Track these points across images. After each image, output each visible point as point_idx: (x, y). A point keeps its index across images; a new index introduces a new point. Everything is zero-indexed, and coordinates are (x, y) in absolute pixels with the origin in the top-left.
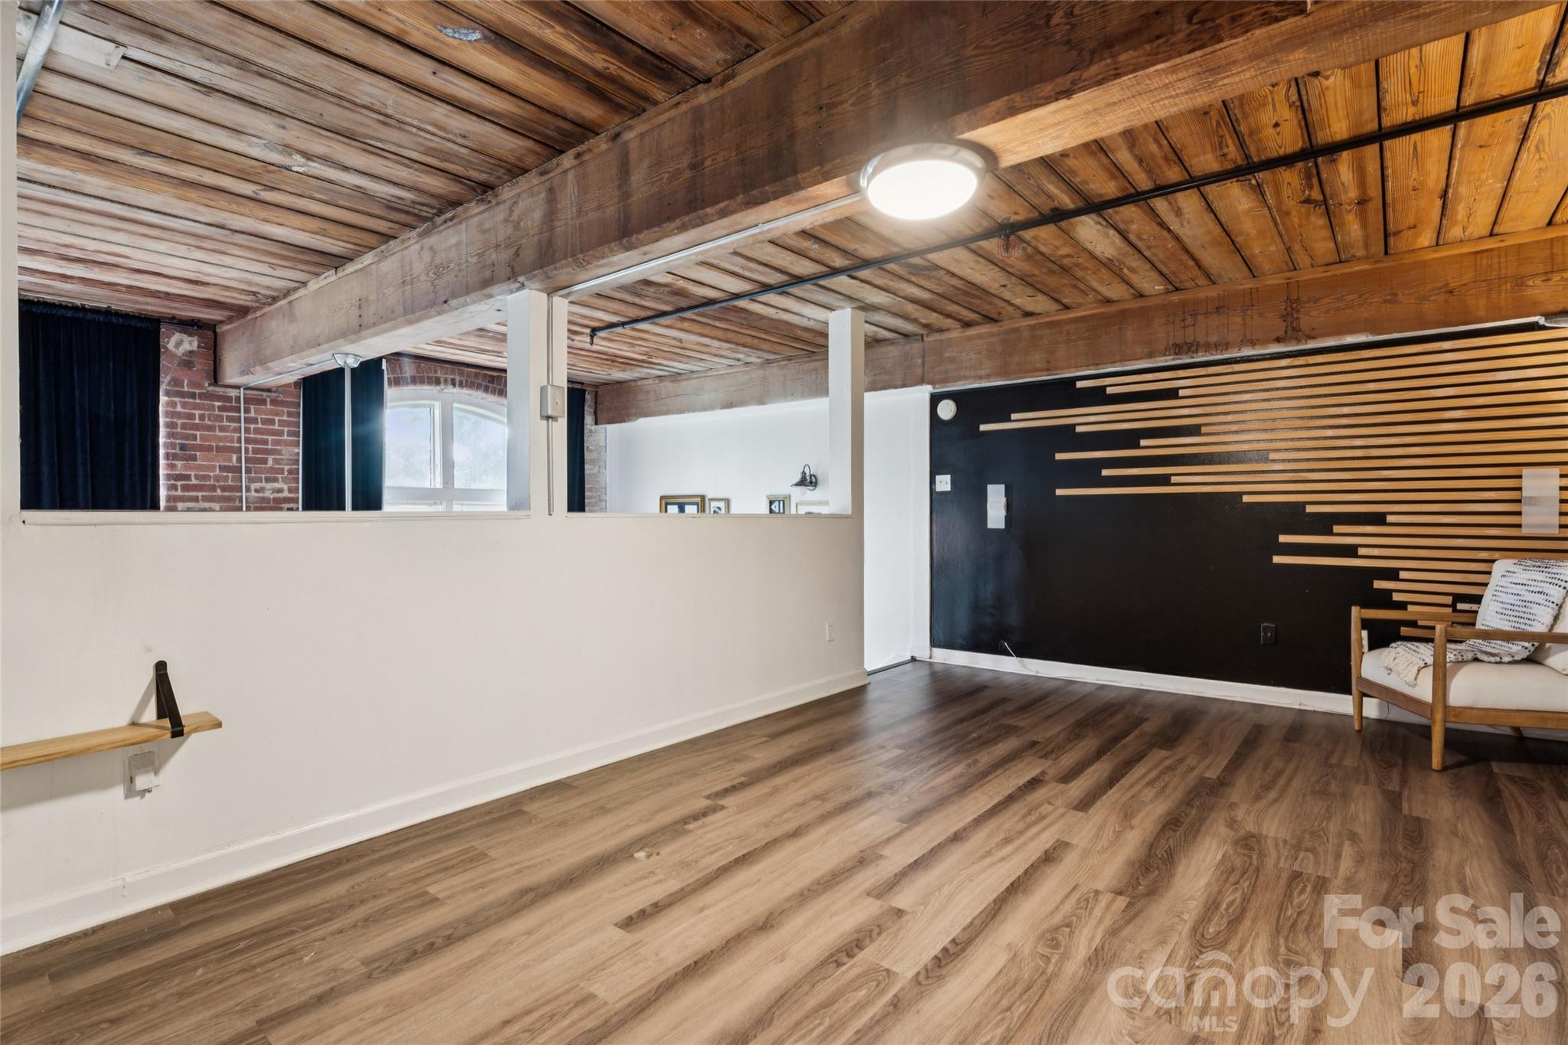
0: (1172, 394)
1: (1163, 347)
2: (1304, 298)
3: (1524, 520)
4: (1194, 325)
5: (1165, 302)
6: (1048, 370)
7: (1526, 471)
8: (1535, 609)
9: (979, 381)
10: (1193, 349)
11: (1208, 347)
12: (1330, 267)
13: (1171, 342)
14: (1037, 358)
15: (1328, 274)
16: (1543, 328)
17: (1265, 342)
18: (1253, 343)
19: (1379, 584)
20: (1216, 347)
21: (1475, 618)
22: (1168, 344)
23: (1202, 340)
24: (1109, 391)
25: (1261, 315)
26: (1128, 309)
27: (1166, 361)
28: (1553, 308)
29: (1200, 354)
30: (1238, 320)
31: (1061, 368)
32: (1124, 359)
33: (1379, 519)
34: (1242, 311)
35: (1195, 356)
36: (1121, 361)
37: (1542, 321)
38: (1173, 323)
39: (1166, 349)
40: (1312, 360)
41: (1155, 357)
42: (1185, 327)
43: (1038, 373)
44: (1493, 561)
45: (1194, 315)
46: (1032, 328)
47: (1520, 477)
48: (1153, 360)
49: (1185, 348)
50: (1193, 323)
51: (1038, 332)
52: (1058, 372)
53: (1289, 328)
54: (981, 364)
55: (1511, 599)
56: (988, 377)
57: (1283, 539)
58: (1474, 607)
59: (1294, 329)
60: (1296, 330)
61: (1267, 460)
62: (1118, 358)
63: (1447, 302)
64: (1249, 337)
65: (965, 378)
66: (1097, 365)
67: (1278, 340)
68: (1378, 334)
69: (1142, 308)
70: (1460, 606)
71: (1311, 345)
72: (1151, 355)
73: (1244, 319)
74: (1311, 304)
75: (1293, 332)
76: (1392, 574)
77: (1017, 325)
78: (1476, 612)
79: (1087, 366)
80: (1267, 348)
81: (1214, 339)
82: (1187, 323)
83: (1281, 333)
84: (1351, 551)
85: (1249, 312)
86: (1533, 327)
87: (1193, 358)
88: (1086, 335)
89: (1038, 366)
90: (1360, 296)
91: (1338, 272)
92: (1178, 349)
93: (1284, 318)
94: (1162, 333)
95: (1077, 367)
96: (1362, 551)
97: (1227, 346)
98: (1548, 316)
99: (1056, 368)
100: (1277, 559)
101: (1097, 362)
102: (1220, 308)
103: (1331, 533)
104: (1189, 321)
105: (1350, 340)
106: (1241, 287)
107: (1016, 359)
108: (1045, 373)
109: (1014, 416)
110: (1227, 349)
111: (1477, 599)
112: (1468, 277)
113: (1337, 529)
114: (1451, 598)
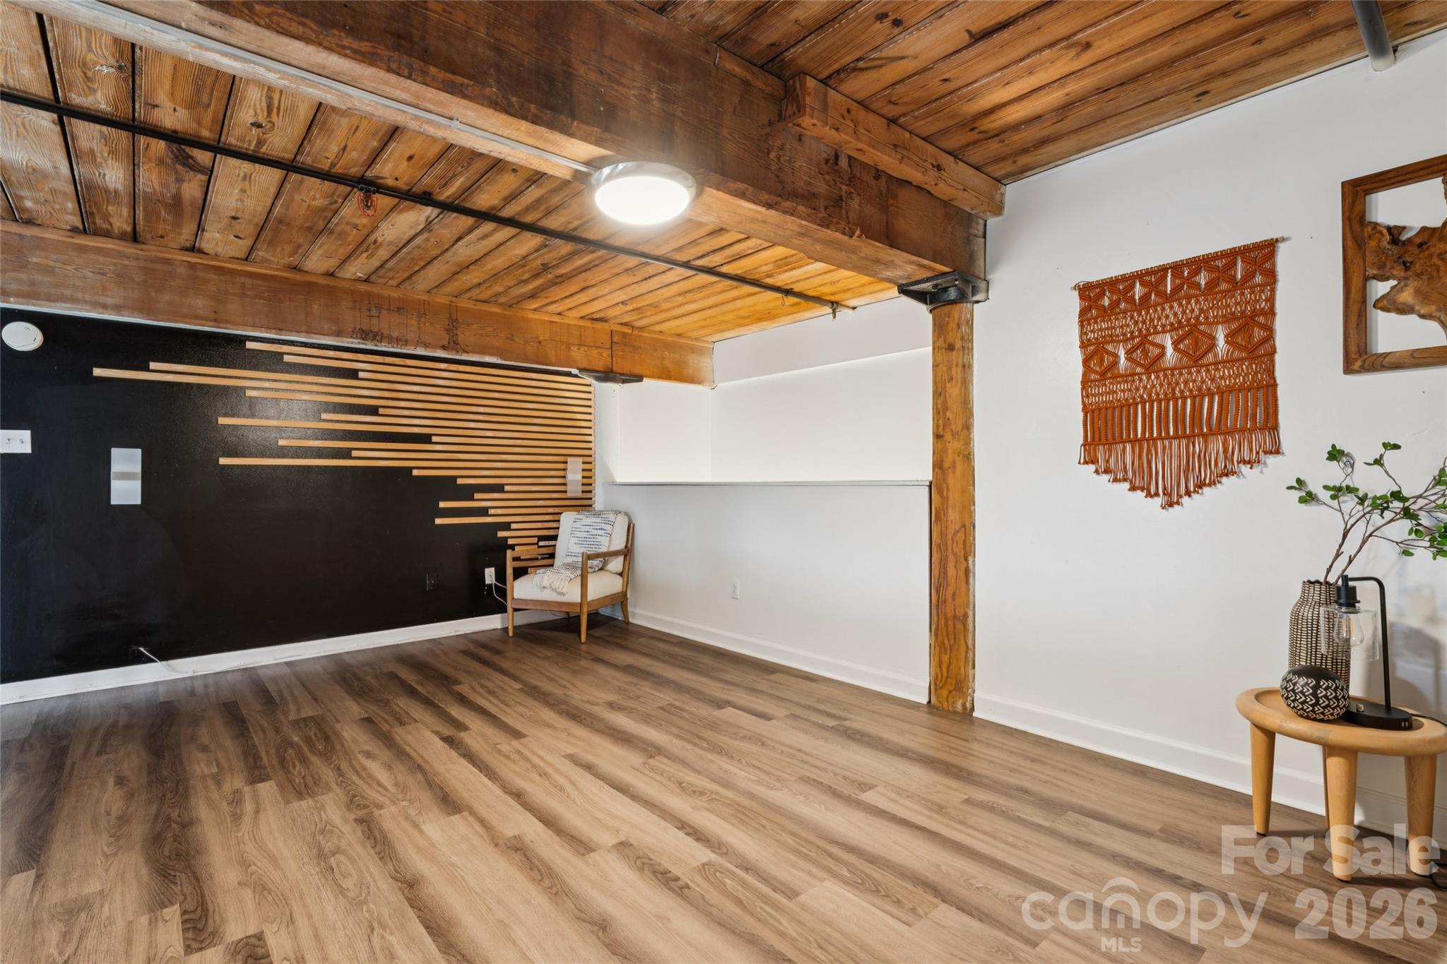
0: (353, 374)
1: (350, 330)
2: (461, 321)
3: (569, 488)
4: (378, 317)
5: (353, 288)
6: (216, 320)
7: (569, 459)
8: (599, 539)
9: (101, 310)
10: (378, 338)
11: (390, 340)
12: (478, 303)
13: (358, 327)
14: (200, 303)
15: (476, 307)
16: (576, 376)
17: (435, 347)
18: (426, 346)
19: (501, 534)
20: (398, 341)
21: (555, 549)
22: (355, 328)
23: (386, 332)
24: (287, 358)
25: (432, 324)
26: (316, 283)
27: (352, 343)
28: (582, 366)
29: (383, 344)
30: (415, 323)
31: (235, 324)
32: (309, 332)
33: (499, 488)
34: (418, 317)
35: (379, 344)
36: (307, 332)
37: (575, 371)
38: (360, 309)
39: (353, 332)
40: (461, 368)
41: (342, 337)
42: (370, 316)
43: (198, 322)
44: (561, 514)
45: (379, 308)
46: (192, 266)
47: (566, 463)
48: (339, 339)
49: (371, 336)
50: (377, 315)
51: (201, 274)
52: (228, 326)
53: (451, 341)
54: (104, 288)
55: (584, 535)
56: (118, 308)
57: (442, 505)
58: (552, 543)
59: (454, 342)
60: (456, 343)
61: (430, 442)
62: (304, 328)
63: (538, 347)
64: (423, 339)
65: (73, 300)
66: (280, 330)
67: (444, 348)
68: (505, 360)
69: (328, 286)
70: (541, 543)
71: (464, 357)
72: (339, 334)
73: (419, 324)
74: (464, 326)
75: (453, 345)
76: (506, 526)
77: (169, 256)
78: (555, 546)
79: (268, 328)
80: (435, 352)
81: (395, 334)
82: (372, 313)
83: (446, 343)
84: (483, 512)
85: (423, 319)
86: (569, 374)
87: (376, 346)
88: (266, 295)
89: (201, 312)
90: (495, 330)
91: (482, 308)
92: (365, 335)
93: (448, 331)
94: (349, 317)
95: (254, 326)
96: (491, 512)
97: (406, 343)
98: (581, 370)
99: (227, 322)
100: (438, 521)
101: (280, 327)
102: (401, 308)
103: (472, 499)
104: (374, 312)
105: (488, 359)
106: (418, 297)
107: (165, 297)
108: (211, 324)
109: (153, 365)
110: (406, 345)
111: (555, 538)
112: (547, 336)
113: (477, 496)
114: (536, 539)
